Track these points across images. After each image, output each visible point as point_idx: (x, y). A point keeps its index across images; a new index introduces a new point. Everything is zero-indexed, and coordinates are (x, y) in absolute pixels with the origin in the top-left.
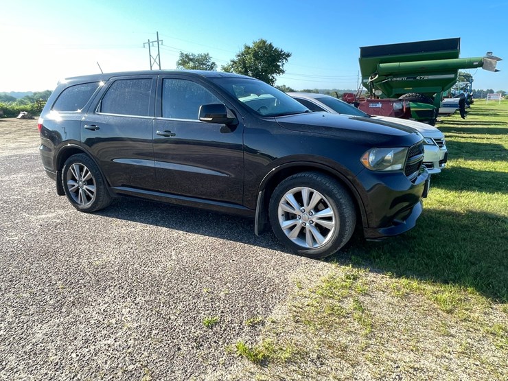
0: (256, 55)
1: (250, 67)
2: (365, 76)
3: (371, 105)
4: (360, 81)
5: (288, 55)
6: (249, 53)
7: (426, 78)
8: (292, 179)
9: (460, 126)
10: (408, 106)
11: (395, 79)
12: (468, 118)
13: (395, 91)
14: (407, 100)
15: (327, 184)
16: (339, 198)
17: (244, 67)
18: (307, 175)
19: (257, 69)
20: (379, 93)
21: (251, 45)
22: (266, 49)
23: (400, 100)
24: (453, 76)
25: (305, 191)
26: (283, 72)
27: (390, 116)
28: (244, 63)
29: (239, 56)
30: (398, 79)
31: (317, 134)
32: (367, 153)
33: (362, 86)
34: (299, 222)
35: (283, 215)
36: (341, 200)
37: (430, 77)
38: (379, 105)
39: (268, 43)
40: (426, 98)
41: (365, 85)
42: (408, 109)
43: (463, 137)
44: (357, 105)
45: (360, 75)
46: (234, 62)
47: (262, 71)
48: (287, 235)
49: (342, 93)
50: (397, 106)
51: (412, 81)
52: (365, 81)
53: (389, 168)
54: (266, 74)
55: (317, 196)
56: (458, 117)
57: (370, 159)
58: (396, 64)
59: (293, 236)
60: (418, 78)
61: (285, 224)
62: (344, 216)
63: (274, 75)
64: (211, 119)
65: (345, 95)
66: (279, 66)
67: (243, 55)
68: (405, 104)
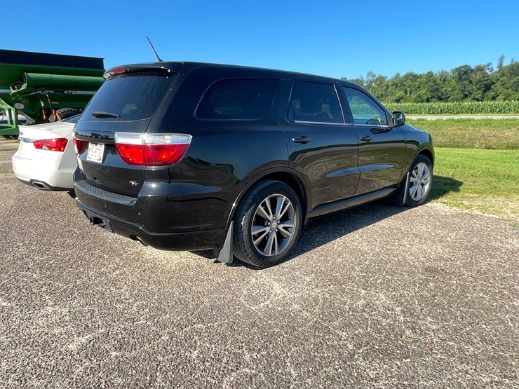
7: (74, 93)
20: (20, 106)
37: (78, 92)
58: (48, 75)
60: (66, 92)
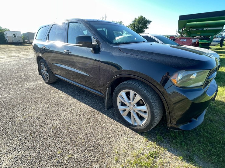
0: (139, 22)
1: (136, 26)
2: (180, 28)
3: (181, 40)
4: (178, 31)
5: (151, 22)
6: (136, 21)
7: (208, 29)
8: (125, 84)
9: (219, 51)
10: (198, 41)
11: (193, 30)
12: (223, 47)
13: (192, 35)
14: (198, 39)
15: (145, 92)
16: (152, 102)
17: (134, 26)
18: (133, 83)
19: (139, 27)
20: (185, 35)
21: (137, 18)
22: (143, 19)
23: (195, 38)
24: (221, 28)
25: (132, 93)
26: (148, 28)
27: (190, 45)
28: (134, 25)
29: (132, 22)
30: (195, 30)
31: (142, 57)
32: (176, 74)
33: (178, 33)
34: (128, 109)
35: (120, 102)
36: (153, 104)
37: (210, 29)
38: (185, 40)
39: (144, 17)
40: (206, 38)
41: (179, 32)
42: (198, 42)
43: (221, 56)
44: (174, 40)
45: (178, 28)
46: (131, 24)
47: (140, 28)
48: (121, 114)
49: (170, 36)
50: (194, 41)
51: (201, 31)
52: (179, 30)
53: (192, 85)
54: (142, 29)
55: (138, 98)
56: (219, 47)
57: (178, 78)
58: (195, 23)
59: (124, 115)
60: (204, 29)
61: (121, 108)
62: (154, 114)
63: (145, 29)
64: (82, 45)
65: (171, 37)
66: (147, 26)
67: (134, 21)
68: (197, 40)
